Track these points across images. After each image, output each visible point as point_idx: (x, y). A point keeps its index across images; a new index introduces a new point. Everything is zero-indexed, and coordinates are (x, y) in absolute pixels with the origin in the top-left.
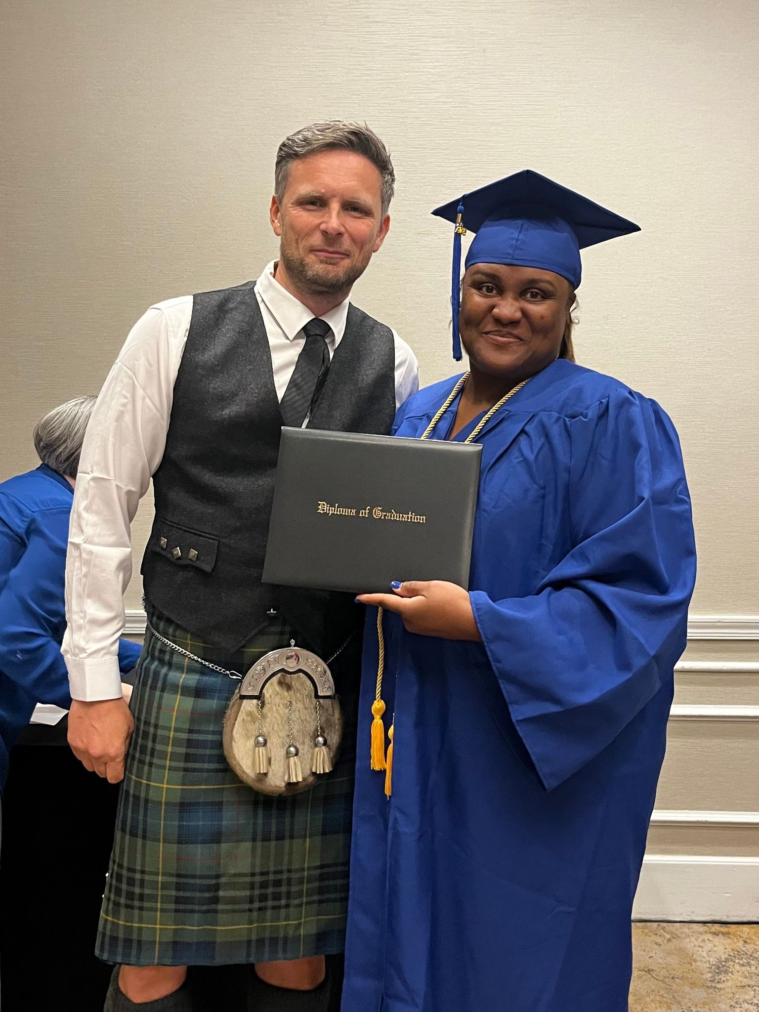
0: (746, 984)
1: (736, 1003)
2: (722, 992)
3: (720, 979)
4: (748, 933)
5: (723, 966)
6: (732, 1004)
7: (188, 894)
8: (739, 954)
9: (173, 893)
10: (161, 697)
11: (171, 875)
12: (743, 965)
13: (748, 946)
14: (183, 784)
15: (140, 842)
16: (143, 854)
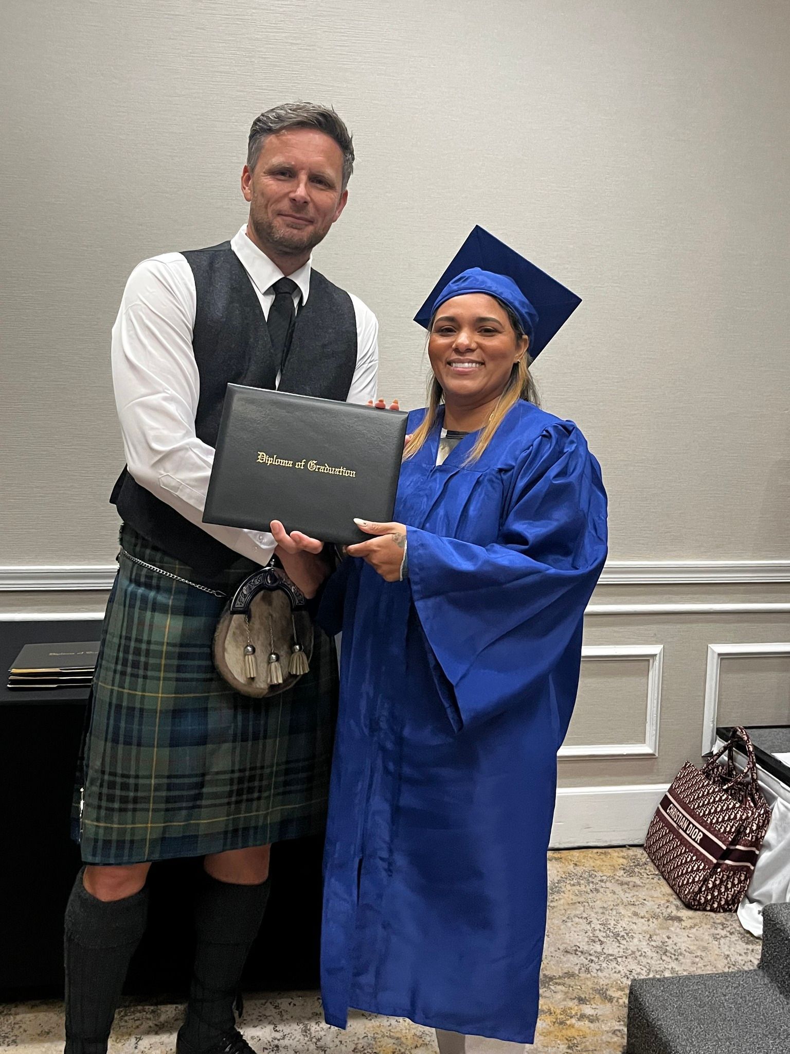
0: (576, 901)
1: (568, 918)
2: (555, 909)
3: (554, 898)
4: (578, 857)
5: (556, 887)
6: (564, 918)
7: (177, 793)
8: (570, 875)
9: (164, 794)
10: (152, 617)
11: (162, 777)
12: (574, 885)
13: (578, 868)
14: (175, 693)
15: (134, 749)
16: (137, 760)
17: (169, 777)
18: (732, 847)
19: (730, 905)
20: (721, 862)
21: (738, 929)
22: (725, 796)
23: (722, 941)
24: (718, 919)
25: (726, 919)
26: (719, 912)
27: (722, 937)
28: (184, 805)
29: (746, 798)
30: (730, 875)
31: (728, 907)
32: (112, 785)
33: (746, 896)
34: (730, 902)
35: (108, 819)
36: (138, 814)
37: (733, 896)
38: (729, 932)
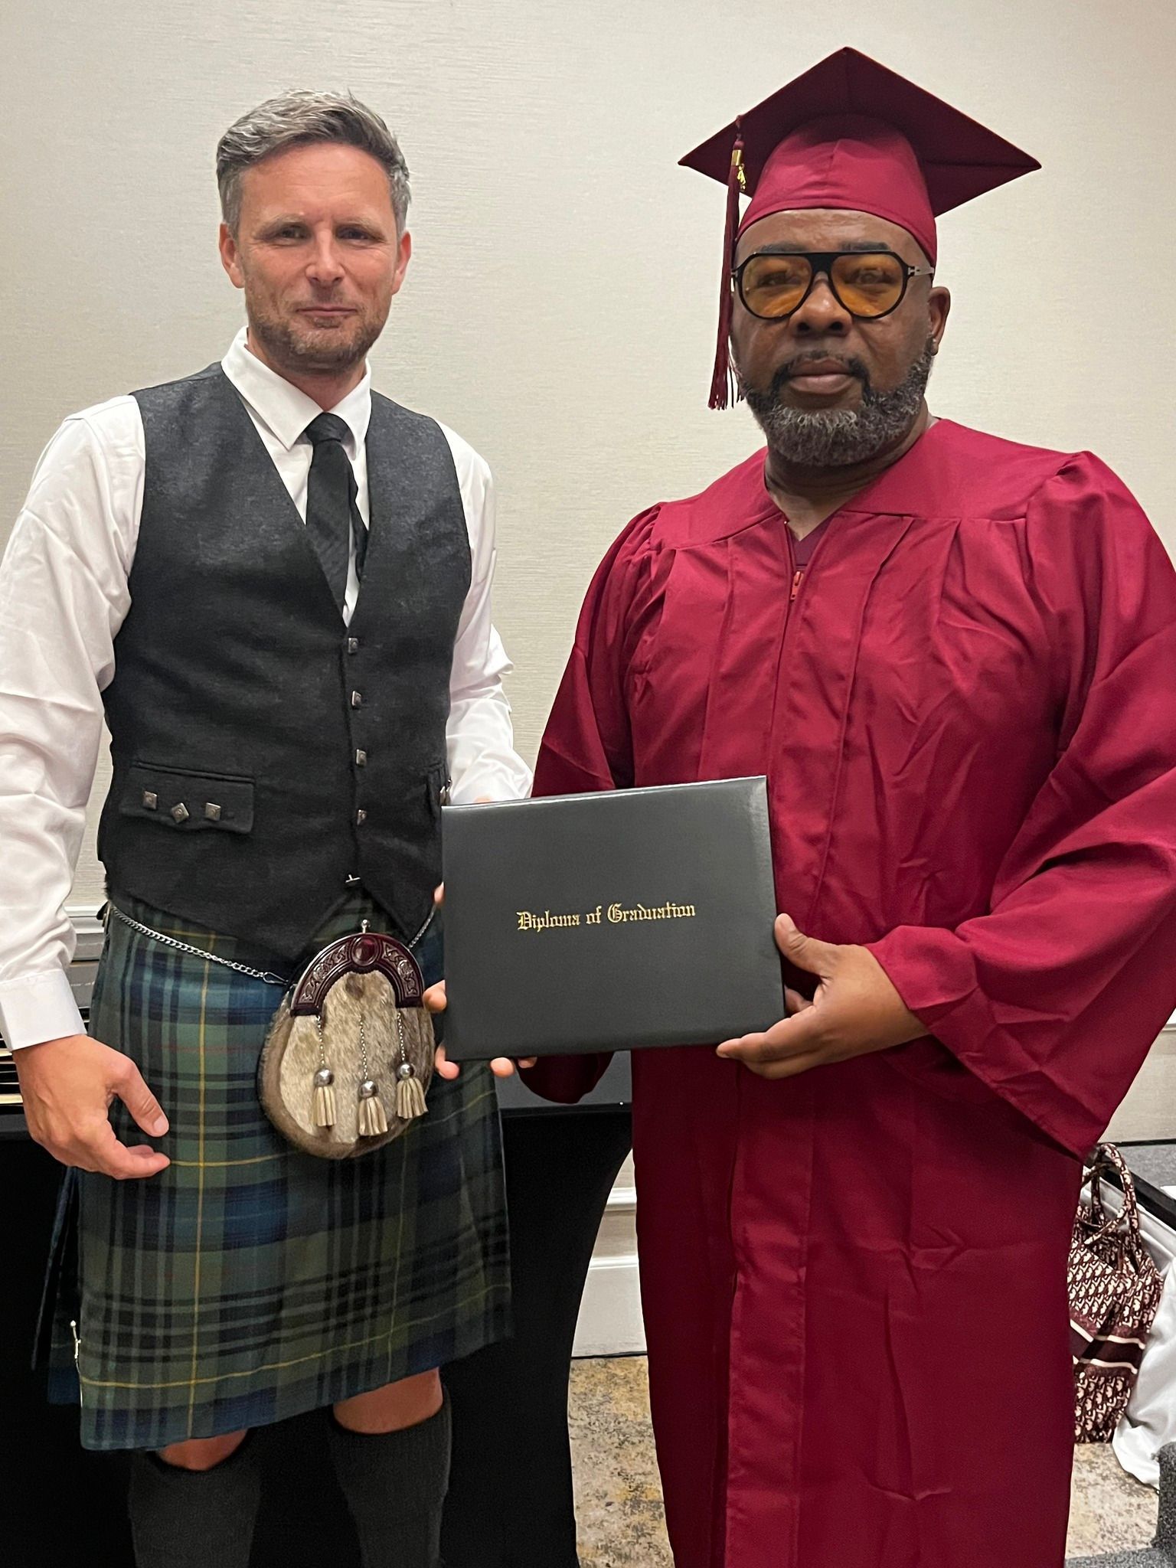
9: (217, 1327)
10: (174, 1029)
14: (228, 1160)
15: (161, 1256)
16: (169, 1275)
17: (225, 1298)
18: (1102, 1338)
19: (1101, 1431)
20: (1085, 1361)
21: (1114, 1470)
22: (1089, 1256)
23: (1091, 1491)
24: (1083, 1454)
25: (1094, 1453)
26: (1084, 1442)
27: (1090, 1484)
28: (251, 1341)
29: (1122, 1257)
30: (1101, 1383)
31: (1098, 1434)
32: (126, 1318)
33: (1127, 1416)
34: (1101, 1427)
35: (122, 1374)
36: (173, 1366)
37: (1104, 1416)
38: (1101, 1475)
